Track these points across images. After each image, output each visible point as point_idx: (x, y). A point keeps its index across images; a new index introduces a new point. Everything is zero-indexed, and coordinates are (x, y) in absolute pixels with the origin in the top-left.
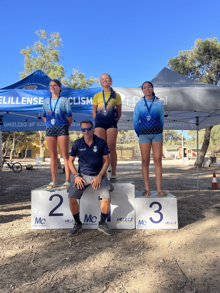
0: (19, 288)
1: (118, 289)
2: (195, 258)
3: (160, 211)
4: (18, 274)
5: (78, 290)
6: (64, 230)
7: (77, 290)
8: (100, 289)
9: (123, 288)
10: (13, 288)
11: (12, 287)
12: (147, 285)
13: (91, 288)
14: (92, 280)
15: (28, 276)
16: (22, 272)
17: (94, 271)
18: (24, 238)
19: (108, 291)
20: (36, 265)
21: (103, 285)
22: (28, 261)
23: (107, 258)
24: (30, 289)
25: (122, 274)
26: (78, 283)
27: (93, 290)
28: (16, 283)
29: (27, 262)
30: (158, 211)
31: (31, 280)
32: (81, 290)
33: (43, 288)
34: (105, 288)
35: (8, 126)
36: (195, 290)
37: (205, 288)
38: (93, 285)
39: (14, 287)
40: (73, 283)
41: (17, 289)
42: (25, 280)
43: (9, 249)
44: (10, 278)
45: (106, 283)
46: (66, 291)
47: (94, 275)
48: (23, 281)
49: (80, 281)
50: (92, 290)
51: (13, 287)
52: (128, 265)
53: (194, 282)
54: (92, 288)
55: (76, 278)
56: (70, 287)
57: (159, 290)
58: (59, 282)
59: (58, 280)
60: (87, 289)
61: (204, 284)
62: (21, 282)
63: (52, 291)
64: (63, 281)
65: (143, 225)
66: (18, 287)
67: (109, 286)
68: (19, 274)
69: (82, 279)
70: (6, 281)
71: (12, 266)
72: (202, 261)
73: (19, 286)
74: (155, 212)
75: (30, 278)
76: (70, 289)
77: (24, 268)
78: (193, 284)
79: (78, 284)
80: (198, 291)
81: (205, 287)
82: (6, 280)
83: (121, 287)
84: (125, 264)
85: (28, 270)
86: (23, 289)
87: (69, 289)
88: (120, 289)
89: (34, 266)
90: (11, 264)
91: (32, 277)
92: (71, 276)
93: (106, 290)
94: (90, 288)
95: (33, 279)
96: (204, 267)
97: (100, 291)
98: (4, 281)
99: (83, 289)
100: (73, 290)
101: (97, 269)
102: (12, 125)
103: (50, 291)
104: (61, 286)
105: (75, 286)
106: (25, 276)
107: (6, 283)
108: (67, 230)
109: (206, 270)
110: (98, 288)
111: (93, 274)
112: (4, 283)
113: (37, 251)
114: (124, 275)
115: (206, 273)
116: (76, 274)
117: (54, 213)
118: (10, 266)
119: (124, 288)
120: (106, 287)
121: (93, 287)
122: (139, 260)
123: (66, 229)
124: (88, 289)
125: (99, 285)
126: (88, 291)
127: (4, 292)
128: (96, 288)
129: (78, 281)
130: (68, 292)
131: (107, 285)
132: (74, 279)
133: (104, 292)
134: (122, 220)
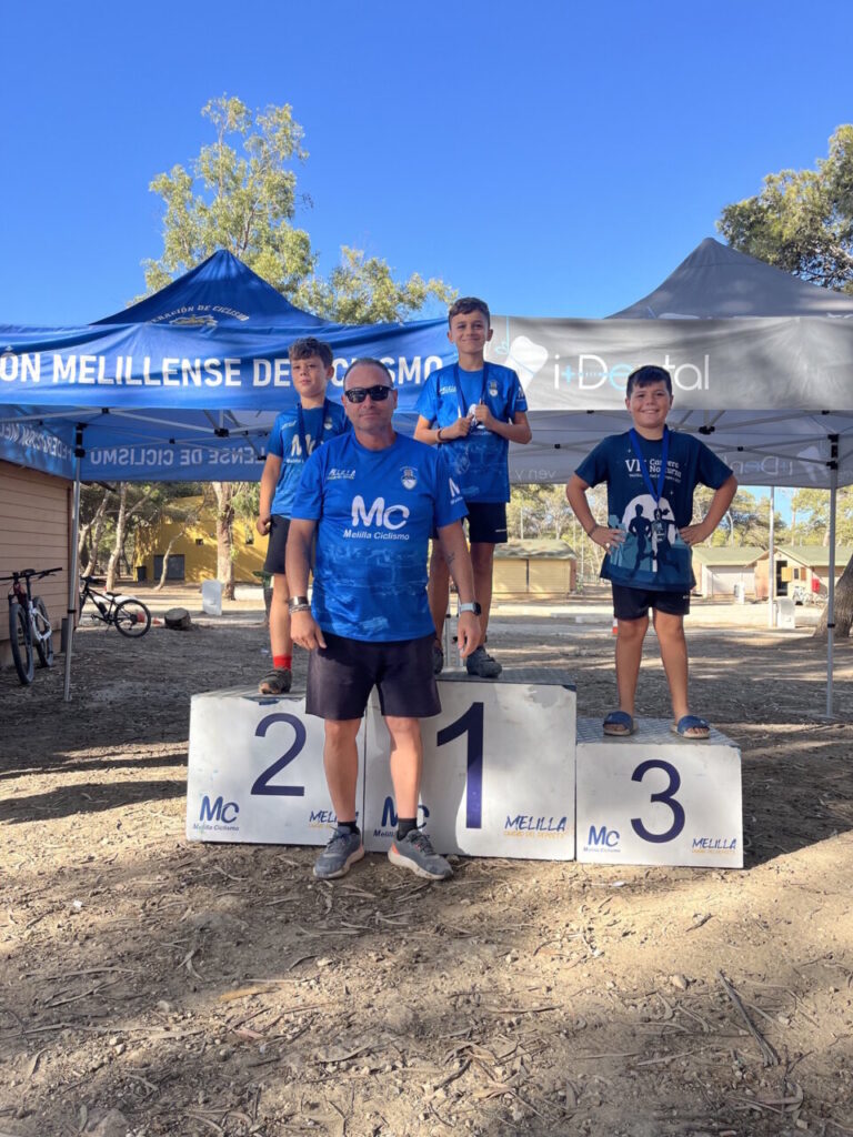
0: (141, 1049)
1: (504, 1073)
2: (804, 977)
3: (673, 797)
4: (137, 1000)
5: (356, 1069)
8: (437, 1071)
9: (523, 1070)
10: (119, 1049)
11: (117, 1044)
12: (616, 1067)
13: (405, 1065)
14: (411, 1035)
15: (176, 1010)
16: (154, 993)
17: (415, 1005)
19: (468, 1079)
20: (205, 970)
21: (450, 1054)
22: (173, 956)
23: (465, 959)
24: (181, 1056)
25: (519, 1022)
26: (356, 1043)
27: (412, 1073)
28: (132, 1034)
29: (169, 958)
30: (664, 797)
31: (183, 1023)
32: (364, 1070)
33: (229, 1055)
34: (456, 1066)
35: (105, 462)
36: (800, 1095)
37: (841, 1090)
38: (413, 1052)
39: (125, 1046)
40: (340, 1041)
41: (134, 1054)
42: (162, 1022)
44: (108, 1014)
45: (461, 1051)
46: (311, 1070)
47: (416, 1016)
48: (158, 1029)
49: (363, 1037)
50: (406, 1072)
51: (121, 1046)
52: (544, 989)
53: (799, 1067)
54: (409, 1064)
55: (349, 1026)
56: (327, 1057)
57: (662, 1086)
58: (286, 1037)
59: (285, 1029)
60: (388, 1068)
61: (838, 1074)
62: (150, 1028)
63: (259, 1065)
64: (303, 1032)
65: (605, 846)
66: (137, 1045)
67: (471, 1061)
68: (142, 1001)
69: (373, 1030)
70: (95, 1025)
72: (832, 991)
73: (142, 1042)
74: (655, 798)
75: (181, 1017)
76: (327, 1063)
78: (793, 1073)
79: (357, 1047)
80: (812, 1097)
81: (839, 1086)
82: (95, 1020)
83: (517, 1065)
87: (322, 1063)
88: (514, 1073)
89: (196, 974)
91: (189, 1015)
92: (331, 1017)
93: (460, 1074)
94: (399, 1065)
96: (840, 1011)
97: (436, 1075)
98: (89, 1024)
99: (373, 1067)
100: (337, 1069)
101: (427, 998)
102: (121, 457)
103: (254, 1066)
104: (295, 1049)
105: (345, 1053)
106: (162, 1010)
109: (849, 1022)
110: (430, 1064)
111: (411, 1015)
112: (87, 1029)
113: (209, 923)
115: (847, 1036)
116: (351, 1012)
117: (269, 783)
119: (528, 1072)
120: (461, 1062)
121: (413, 1060)
122: (585, 975)
123: (313, 846)
124: (394, 1068)
125: (435, 1056)
126: (392, 1075)
127: (87, 1060)
128: (424, 1063)
129: (356, 1037)
130: (321, 1075)
131: (466, 1056)
132: (341, 1027)
133: (450, 1080)
134: (527, 825)
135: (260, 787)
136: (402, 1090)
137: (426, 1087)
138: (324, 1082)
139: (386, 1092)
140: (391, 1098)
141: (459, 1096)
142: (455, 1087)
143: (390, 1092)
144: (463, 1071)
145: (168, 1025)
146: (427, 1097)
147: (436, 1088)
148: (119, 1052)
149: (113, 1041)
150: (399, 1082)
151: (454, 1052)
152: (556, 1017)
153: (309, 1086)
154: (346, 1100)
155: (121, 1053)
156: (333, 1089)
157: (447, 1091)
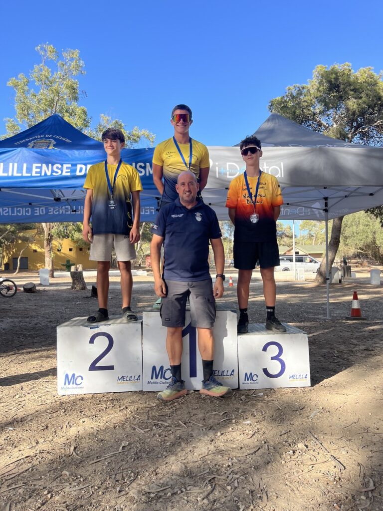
0: (60, 495)
1: (232, 489)
2: (348, 433)
3: (280, 357)
4: (52, 471)
5: (165, 494)
6: (116, 395)
7: (163, 494)
8: (201, 491)
10: (49, 496)
11: (48, 494)
13: (186, 490)
14: (186, 476)
15: (72, 475)
16: (59, 468)
17: (184, 461)
18: (48, 411)
19: (216, 493)
20: (81, 454)
21: (205, 482)
23: (202, 438)
24: (80, 496)
25: (233, 465)
26: (161, 481)
27: (190, 493)
28: (54, 488)
29: (63, 450)
30: (276, 358)
31: (77, 481)
32: (169, 494)
33: (103, 493)
34: (209, 488)
38: (189, 483)
39: (52, 495)
40: (154, 482)
41: (57, 498)
42: (67, 481)
43: (27, 430)
44: (39, 479)
45: (210, 481)
46: (144, 497)
47: (186, 467)
48: (66, 484)
49: (164, 479)
50: (188, 493)
51: (50, 494)
52: (239, 448)
54: (188, 489)
55: (156, 474)
56: (150, 490)
57: (301, 487)
58: (128, 482)
59: (127, 479)
60: (179, 492)
61: (372, 474)
62: (63, 484)
63: (119, 497)
64: (135, 479)
65: (252, 381)
66: (57, 493)
67: (215, 485)
68: (55, 472)
69: (167, 475)
70: (35, 485)
71: (37, 459)
72: (361, 438)
73: (60, 492)
74: (272, 358)
75: (75, 478)
76: (151, 492)
77: (62, 460)
79: (163, 484)
82: (34, 483)
84: (234, 446)
85: (70, 464)
86: (68, 497)
87: (148, 493)
89: (77, 456)
90: (36, 456)
91: (79, 477)
92: (147, 471)
93: (212, 491)
94: (184, 490)
95: (82, 480)
97: (201, 493)
98: (31, 485)
99: (172, 492)
100: (156, 495)
103: (116, 498)
104: (133, 488)
105: (158, 487)
106: (65, 475)
107: (34, 488)
108: (122, 393)
109: (371, 451)
110: (198, 488)
111: (184, 467)
112: (30, 488)
113: (78, 432)
114: (236, 464)
115: (371, 457)
117: (97, 365)
118: (35, 459)
120: (211, 485)
121: (189, 487)
122: (256, 440)
123: (120, 392)
124: (182, 492)
125: (199, 484)
126: (181, 495)
127: (35, 503)
128: (195, 488)
129: (161, 479)
130: (149, 498)
131: (212, 482)
132: (152, 475)
133: (209, 494)
134: (217, 374)
135: (93, 367)
136: (188, 502)
137: (199, 499)
138: (151, 501)
139: (181, 503)
140: (184, 506)
141: (215, 501)
142: (211, 497)
143: (183, 503)
144: (213, 489)
145: (70, 482)
146: (200, 504)
147: (203, 499)
148: (49, 498)
149: (46, 492)
150: (186, 498)
151: (207, 481)
152: (248, 461)
153: (145, 504)
154: (163, 509)
155: (51, 498)
156: (156, 505)
157: (209, 500)
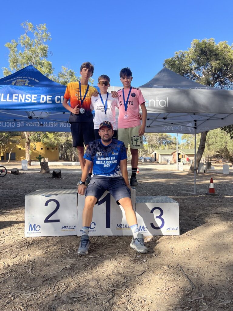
0: (19, 298)
1: (124, 296)
2: (199, 264)
3: (161, 217)
5: (83, 299)
6: (60, 237)
8: (106, 297)
9: (130, 295)
10: (12, 298)
11: (12, 297)
12: (154, 292)
13: (97, 297)
14: (97, 288)
15: (28, 286)
16: (21, 281)
17: (97, 279)
18: (18, 246)
19: (115, 299)
20: (35, 273)
21: (109, 292)
22: (25, 270)
23: (110, 265)
24: (31, 299)
25: (127, 282)
26: (82, 291)
27: (99, 298)
28: (16, 294)
29: (24, 271)
30: (159, 217)
31: (31, 289)
32: (86, 299)
33: (46, 297)
34: (111, 295)
36: (203, 296)
37: (213, 293)
38: (98, 293)
39: (14, 297)
40: (77, 291)
41: (17, 299)
42: (24, 289)
43: (3, 258)
44: (8, 288)
45: (112, 291)
46: (70, 300)
47: (98, 283)
48: (23, 291)
49: (84, 290)
50: (97, 298)
51: (13, 297)
52: (132, 272)
53: (202, 288)
55: (79, 287)
56: (74, 296)
57: (167, 297)
58: (61, 291)
59: (61, 289)
60: (92, 298)
61: (212, 290)
62: (21, 291)
63: (55, 300)
64: (66, 289)
65: (144, 231)
66: (18, 297)
67: (115, 294)
68: (17, 284)
69: (86, 287)
70: (4, 291)
71: (8, 275)
72: (207, 267)
73: (19, 296)
74: (157, 217)
75: (30, 288)
76: (75, 298)
77: (23, 277)
78: (200, 290)
80: (206, 296)
81: (212, 293)
82: (4, 290)
83: (128, 294)
84: (129, 271)
85: (27, 279)
86: (24, 299)
87: (73, 298)
88: (127, 296)
89: (33, 275)
90: (7, 274)
91: (32, 287)
92: (74, 284)
93: (112, 298)
94: (95, 297)
95: (33, 289)
96: (210, 272)
97: (105, 299)
98: (2, 291)
99: (88, 298)
100: (78, 299)
101: (100, 277)
103: (53, 300)
104: (64, 294)
105: (79, 294)
106: (24, 286)
107: (4, 293)
108: (64, 237)
109: (212, 275)
110: (104, 296)
111: (96, 282)
112: (2, 293)
113: (35, 260)
114: (129, 282)
115: (212, 279)
116: (79, 282)
117: (49, 219)
118: (6, 275)
119: (131, 296)
120: (112, 294)
121: (99, 295)
122: (143, 267)
124: (94, 298)
125: (105, 293)
126: (93, 300)
127: (3, 302)
128: (102, 296)
129: (82, 290)
130: (73, 301)
131: (113, 292)
132: (77, 287)
133: (110, 300)
134: (122, 226)
136: (97, 304)
137: (104, 302)
138: (74, 303)
139: (92, 305)
140: (94, 306)
141: (113, 304)
142: (111, 301)
143: (93, 305)
145: (26, 290)
146: (104, 305)
147: (106, 302)
148: (12, 299)
149: (10, 296)
150: (96, 301)
151: (110, 292)
152: (136, 279)
153: (70, 305)
154: (81, 308)
155: (13, 299)
156: (77, 305)
157: (109, 303)
